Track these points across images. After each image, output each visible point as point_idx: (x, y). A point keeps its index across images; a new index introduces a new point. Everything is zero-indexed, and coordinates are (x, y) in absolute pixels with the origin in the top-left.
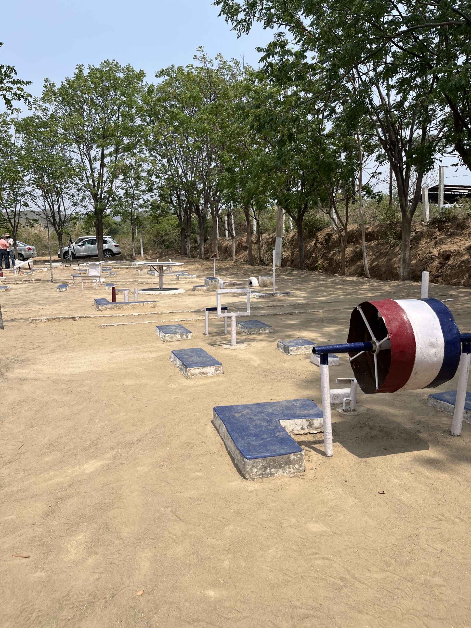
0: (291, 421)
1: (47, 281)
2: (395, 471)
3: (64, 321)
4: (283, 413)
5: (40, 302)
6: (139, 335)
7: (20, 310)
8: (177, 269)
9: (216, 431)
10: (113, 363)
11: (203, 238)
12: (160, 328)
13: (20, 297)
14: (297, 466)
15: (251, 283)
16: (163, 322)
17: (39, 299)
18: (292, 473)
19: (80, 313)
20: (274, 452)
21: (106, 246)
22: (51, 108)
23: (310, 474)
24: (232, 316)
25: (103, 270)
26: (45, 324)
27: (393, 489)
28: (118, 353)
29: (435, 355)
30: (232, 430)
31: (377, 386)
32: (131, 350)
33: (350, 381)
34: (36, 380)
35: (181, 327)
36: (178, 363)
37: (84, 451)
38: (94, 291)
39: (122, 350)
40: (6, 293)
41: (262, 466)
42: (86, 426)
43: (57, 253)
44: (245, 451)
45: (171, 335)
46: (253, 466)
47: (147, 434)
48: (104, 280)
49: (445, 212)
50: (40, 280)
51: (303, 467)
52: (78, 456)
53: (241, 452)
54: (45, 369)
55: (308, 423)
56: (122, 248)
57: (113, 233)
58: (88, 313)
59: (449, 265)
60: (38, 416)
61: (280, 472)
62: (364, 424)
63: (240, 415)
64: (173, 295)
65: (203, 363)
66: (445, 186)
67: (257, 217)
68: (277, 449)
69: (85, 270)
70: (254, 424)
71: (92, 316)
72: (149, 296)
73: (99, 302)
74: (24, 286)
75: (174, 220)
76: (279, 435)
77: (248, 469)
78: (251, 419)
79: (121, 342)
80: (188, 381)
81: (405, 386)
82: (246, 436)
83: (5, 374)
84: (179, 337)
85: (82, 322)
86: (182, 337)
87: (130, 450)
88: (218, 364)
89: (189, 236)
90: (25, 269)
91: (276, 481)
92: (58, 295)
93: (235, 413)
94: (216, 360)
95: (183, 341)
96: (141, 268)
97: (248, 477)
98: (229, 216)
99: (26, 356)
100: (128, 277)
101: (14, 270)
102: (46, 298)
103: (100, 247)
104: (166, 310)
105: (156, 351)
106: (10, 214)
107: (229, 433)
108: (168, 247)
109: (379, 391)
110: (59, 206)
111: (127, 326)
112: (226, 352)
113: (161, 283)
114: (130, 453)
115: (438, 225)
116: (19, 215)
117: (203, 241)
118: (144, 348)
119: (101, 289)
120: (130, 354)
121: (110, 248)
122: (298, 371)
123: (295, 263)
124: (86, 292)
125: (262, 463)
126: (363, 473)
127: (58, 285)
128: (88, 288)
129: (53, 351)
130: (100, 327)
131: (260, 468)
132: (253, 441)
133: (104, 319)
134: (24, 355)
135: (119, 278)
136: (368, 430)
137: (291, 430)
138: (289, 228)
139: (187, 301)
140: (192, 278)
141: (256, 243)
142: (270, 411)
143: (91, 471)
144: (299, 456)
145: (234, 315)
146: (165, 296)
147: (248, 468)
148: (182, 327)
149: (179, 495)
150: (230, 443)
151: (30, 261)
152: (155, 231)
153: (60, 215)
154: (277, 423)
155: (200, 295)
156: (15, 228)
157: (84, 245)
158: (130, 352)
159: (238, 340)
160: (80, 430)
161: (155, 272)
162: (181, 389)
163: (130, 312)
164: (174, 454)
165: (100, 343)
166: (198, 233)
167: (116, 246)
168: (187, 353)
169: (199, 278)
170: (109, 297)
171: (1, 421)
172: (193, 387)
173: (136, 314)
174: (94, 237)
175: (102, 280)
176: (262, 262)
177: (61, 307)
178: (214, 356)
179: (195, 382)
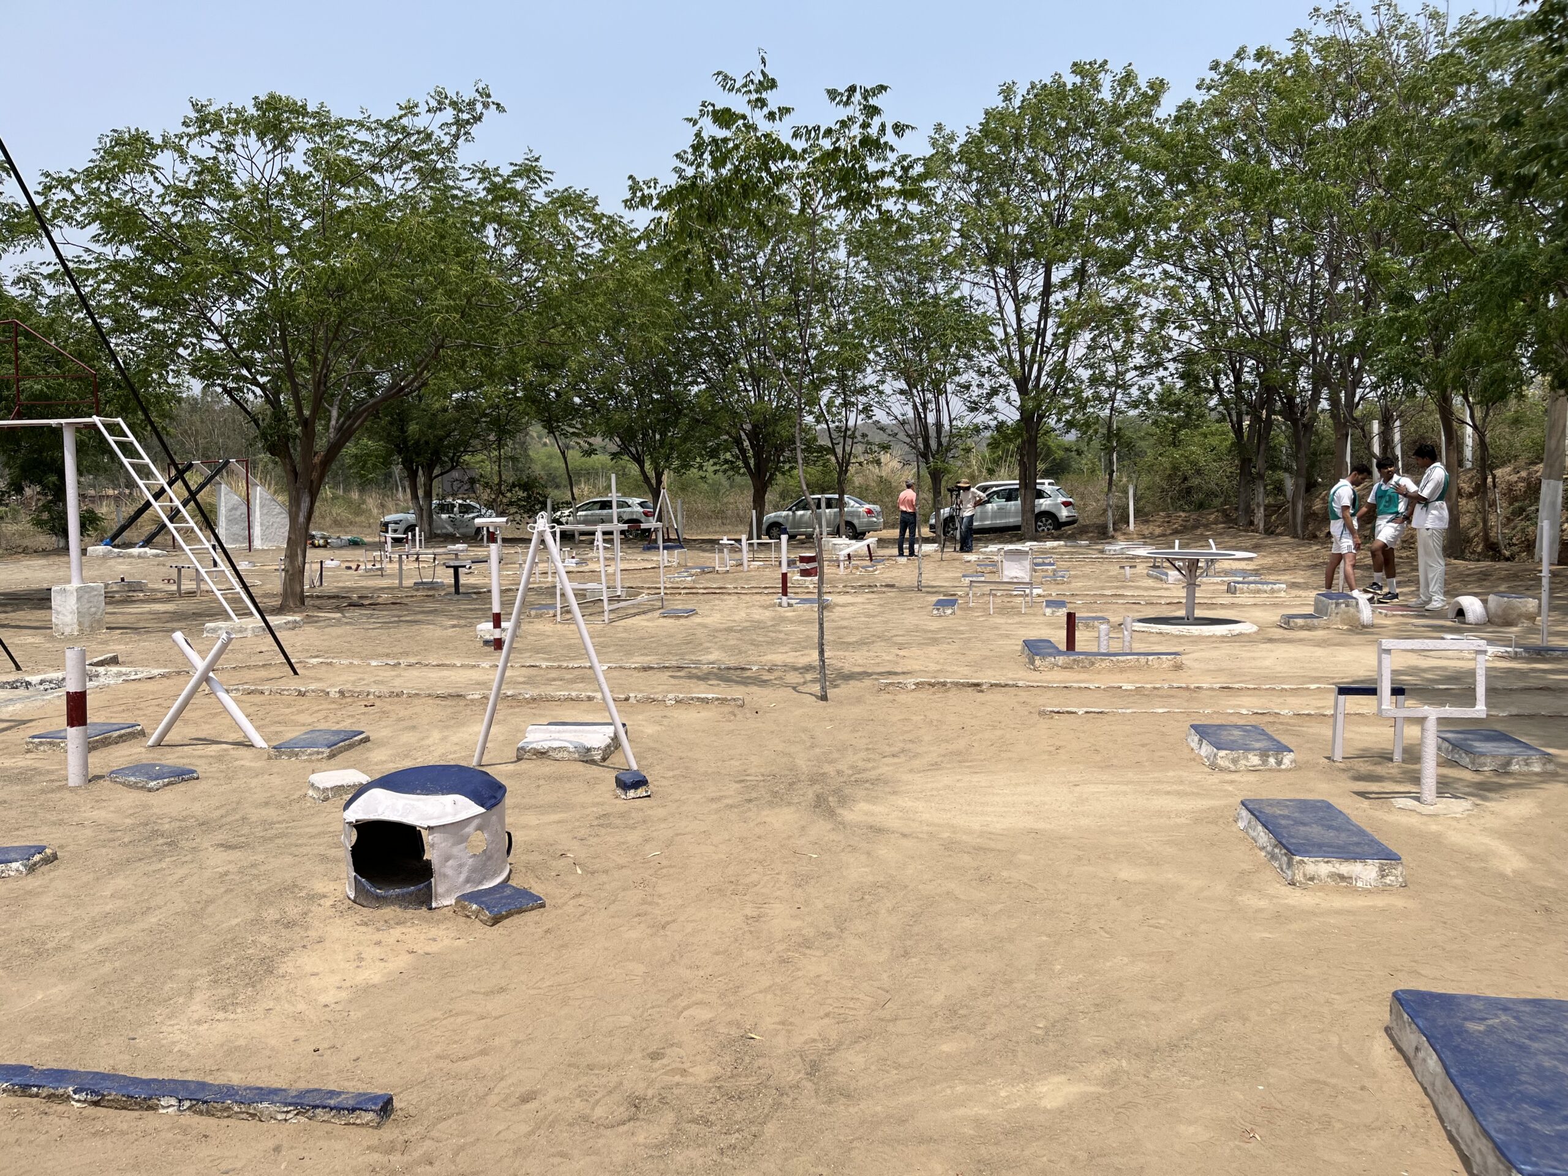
1: (910, 589)
3: (954, 690)
5: (899, 639)
6: (1143, 745)
7: (857, 656)
8: (1231, 567)
9: (1402, 1062)
10: (1083, 814)
11: (1302, 482)
12: (1202, 731)
13: (854, 624)
15: (1461, 613)
16: (1207, 712)
17: (894, 632)
19: (990, 673)
21: (1044, 504)
24: (1426, 717)
25: (1037, 565)
26: (914, 694)
28: (1093, 788)
30: (1464, 1074)
32: (1128, 783)
34: (904, 835)
35: (1257, 731)
36: (1263, 836)
37: (1034, 1045)
38: (1017, 619)
39: (1103, 782)
42: (1032, 977)
43: (928, 522)
44: (1514, 1148)
45: (1235, 754)
47: (1195, 1032)
48: (1040, 591)
50: (893, 586)
52: (1020, 1055)
53: (1499, 1150)
54: (921, 809)
56: (1079, 509)
57: (1057, 471)
58: (1010, 675)
60: (916, 929)
63: (1482, 1028)
64: (1223, 639)
65: (1339, 847)
67: (1478, 421)
69: (994, 564)
70: (1532, 1063)
71: (1020, 683)
72: (1160, 638)
73: (1035, 649)
74: (859, 599)
75: (1222, 436)
78: (1522, 1048)
79: (1098, 758)
80: (1298, 893)
82: (1509, 1097)
83: (839, 811)
84: (1255, 760)
85: (996, 696)
86: (1265, 762)
87: (1153, 1068)
88: (1388, 857)
89: (1261, 476)
90: (861, 557)
92: (935, 625)
93: (1465, 1019)
94: (1379, 844)
95: (1268, 775)
96: (1130, 561)
98: (1386, 423)
99: (879, 771)
100: (1098, 584)
101: (838, 561)
102: (909, 632)
103: (1028, 509)
104: (1209, 679)
105: (1193, 793)
106: (834, 435)
107: (1453, 1081)
108: (1201, 506)
110: (938, 412)
111: (1109, 718)
112: (1405, 820)
113: (1191, 604)
114: (1153, 1075)
116: (853, 437)
117: (1303, 489)
118: (1160, 782)
119: (1035, 615)
120: (1125, 794)
121: (1054, 510)
124: (999, 620)
127: (935, 599)
128: (1002, 611)
129: (935, 766)
130: (1042, 713)
132: (1535, 1119)
133: (1050, 694)
134: (874, 768)
135: (1077, 585)
139: (1264, 658)
140: (1273, 591)
141: (1470, 496)
145: (1432, 712)
146: (1201, 639)
148: (1263, 733)
150: (1454, 1108)
151: (871, 540)
152: (1167, 465)
153: (939, 433)
155: (1301, 640)
156: (844, 465)
157: (988, 502)
158: (1124, 788)
159: (1444, 787)
160: (1018, 985)
161: (1173, 574)
162: (1278, 916)
163: (1114, 680)
164: (1279, 1106)
165: (1045, 757)
166: (1287, 469)
167: (1066, 504)
168: (1286, 812)
169: (1295, 592)
170: (1059, 637)
171: (838, 927)
172: (1314, 914)
173: (1130, 687)
174: (1014, 483)
175: (1036, 591)
176: (1492, 550)
177: (944, 655)
178: (1368, 830)
179: (1317, 901)
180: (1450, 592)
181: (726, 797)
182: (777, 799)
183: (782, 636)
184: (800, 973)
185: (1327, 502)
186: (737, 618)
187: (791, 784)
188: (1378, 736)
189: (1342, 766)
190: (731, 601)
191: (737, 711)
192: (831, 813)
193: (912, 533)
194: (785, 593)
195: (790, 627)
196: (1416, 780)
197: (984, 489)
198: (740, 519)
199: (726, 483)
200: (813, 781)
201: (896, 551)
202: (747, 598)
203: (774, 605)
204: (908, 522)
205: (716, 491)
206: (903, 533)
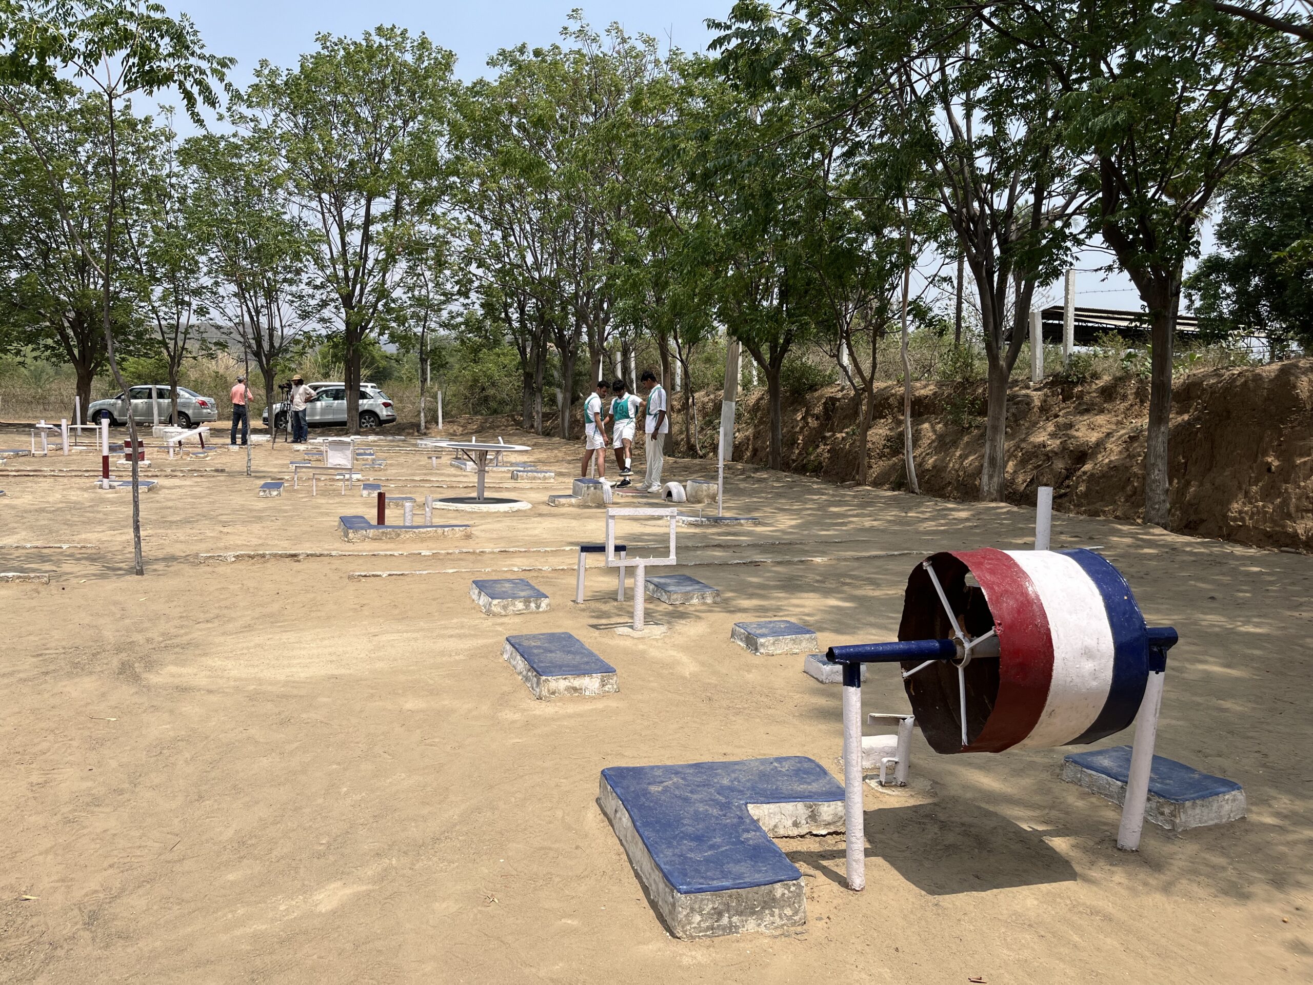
0: (772, 806)
1: (241, 473)
2: (1003, 930)
3: (273, 560)
4: (753, 788)
5: (224, 518)
6: (434, 600)
7: (181, 534)
8: (514, 458)
9: (606, 823)
10: (380, 659)
11: (568, 395)
12: (481, 585)
13: (179, 505)
14: (788, 911)
15: (669, 494)
16: (486, 571)
17: (220, 512)
18: (776, 928)
19: (308, 545)
20: (739, 878)
21: (364, 404)
22: (265, 116)
23: (817, 929)
24: (637, 567)
25: (358, 454)
26: (232, 566)
27: (1002, 971)
28: (389, 637)
29: (1094, 675)
30: (646, 824)
31: (964, 737)
32: (418, 631)
33: (897, 721)
34: (210, 692)
35: (525, 583)
36: (520, 663)
37: (315, 860)
38: (337, 500)
39: (399, 631)
40: (151, 495)
41: (714, 909)
42: (320, 801)
43: (260, 415)
44: (676, 874)
45: (505, 602)
46: (692, 910)
47: (455, 825)
48: (359, 476)
49: (1075, 362)
50: (223, 471)
51: (801, 915)
52: (302, 871)
53: (666, 876)
54: (230, 666)
55: (808, 812)
56: (398, 409)
57: (380, 377)
58: (326, 546)
59: (1085, 473)
60: (213, 774)
61: (751, 924)
62: (927, 816)
63: (660, 789)
64: (506, 514)
65: (574, 666)
66: (1076, 309)
67: (684, 357)
68: (743, 869)
69: (320, 453)
70: (692, 810)
71: (334, 553)
72: (455, 514)
73: (349, 524)
74: (188, 482)
75: (511, 356)
76: (748, 839)
77: (681, 916)
78: (686, 800)
79: (396, 612)
80: (543, 704)
81: (1026, 741)
82: (674, 838)
83: (144, 675)
84: (520, 605)
85: (313, 565)
86: (527, 607)
87: (418, 861)
88: (607, 670)
89: (540, 390)
90: (193, 445)
91: (742, 945)
92: (261, 505)
93: (649, 784)
94: (602, 661)
95: (529, 617)
96: (438, 452)
97: (680, 934)
98: (625, 354)
99: (190, 637)
100: (410, 472)
101: (168, 447)
102: (234, 511)
103: (353, 406)
104: (492, 545)
105: (471, 635)
106: (165, 329)
107: (637, 831)
108: (495, 412)
109: (967, 749)
110: (271, 316)
111: (408, 579)
112: (622, 643)
113: (481, 487)
114: (417, 867)
115: (1063, 390)
116: (186, 333)
117: (569, 401)
118: (446, 628)
119: (353, 496)
120: (416, 639)
121: (374, 409)
122: (779, 691)
123: (761, 454)
124: (321, 501)
125: (714, 902)
126: (933, 931)
127: (262, 482)
128: (324, 493)
129: (249, 628)
130: (350, 578)
131: (708, 913)
132: (691, 850)
133: (360, 561)
134: (186, 634)
135: (392, 471)
136: (936, 830)
137: (771, 827)
138: (751, 382)
139: (535, 528)
140: (545, 478)
141: (679, 411)
142: (726, 782)
143: (329, 908)
144: (793, 889)
145: (641, 563)
146: (489, 514)
147: (682, 914)
148: (528, 584)
149: (527, 971)
150: (639, 851)
151: (203, 429)
152: (470, 378)
153: (271, 336)
154: (741, 810)
155: (563, 515)
156: (176, 358)
157: (318, 399)
158: (415, 635)
159: (649, 617)
160: (307, 810)
161: (470, 464)
162: (527, 723)
163: (415, 548)
164: (514, 873)
165: (351, 614)
166: (559, 386)
167: (386, 405)
168: (539, 644)
169: (561, 479)
170: (372, 514)
171: (131, 783)
172: (553, 719)
173: (428, 553)
174: (341, 384)
175: (355, 477)
176: (691, 451)
177: (267, 531)
178: (596, 652)
179: (557, 709)
180: (664, 481)
181: (19, 672)
182: (77, 669)
183: (100, 516)
184: (85, 831)
185: (584, 410)
186: (51, 499)
187: (93, 655)
188: (609, 583)
189: (583, 606)
190: (45, 483)
191: (41, 588)
192: (136, 678)
193: (245, 424)
194: (106, 474)
195: (110, 508)
196: (631, 615)
197: (315, 388)
198: (65, 406)
199: (50, 370)
200: (119, 650)
201: (229, 441)
202: (65, 480)
203: (94, 487)
204: (239, 414)
205: (37, 376)
206: (235, 424)
